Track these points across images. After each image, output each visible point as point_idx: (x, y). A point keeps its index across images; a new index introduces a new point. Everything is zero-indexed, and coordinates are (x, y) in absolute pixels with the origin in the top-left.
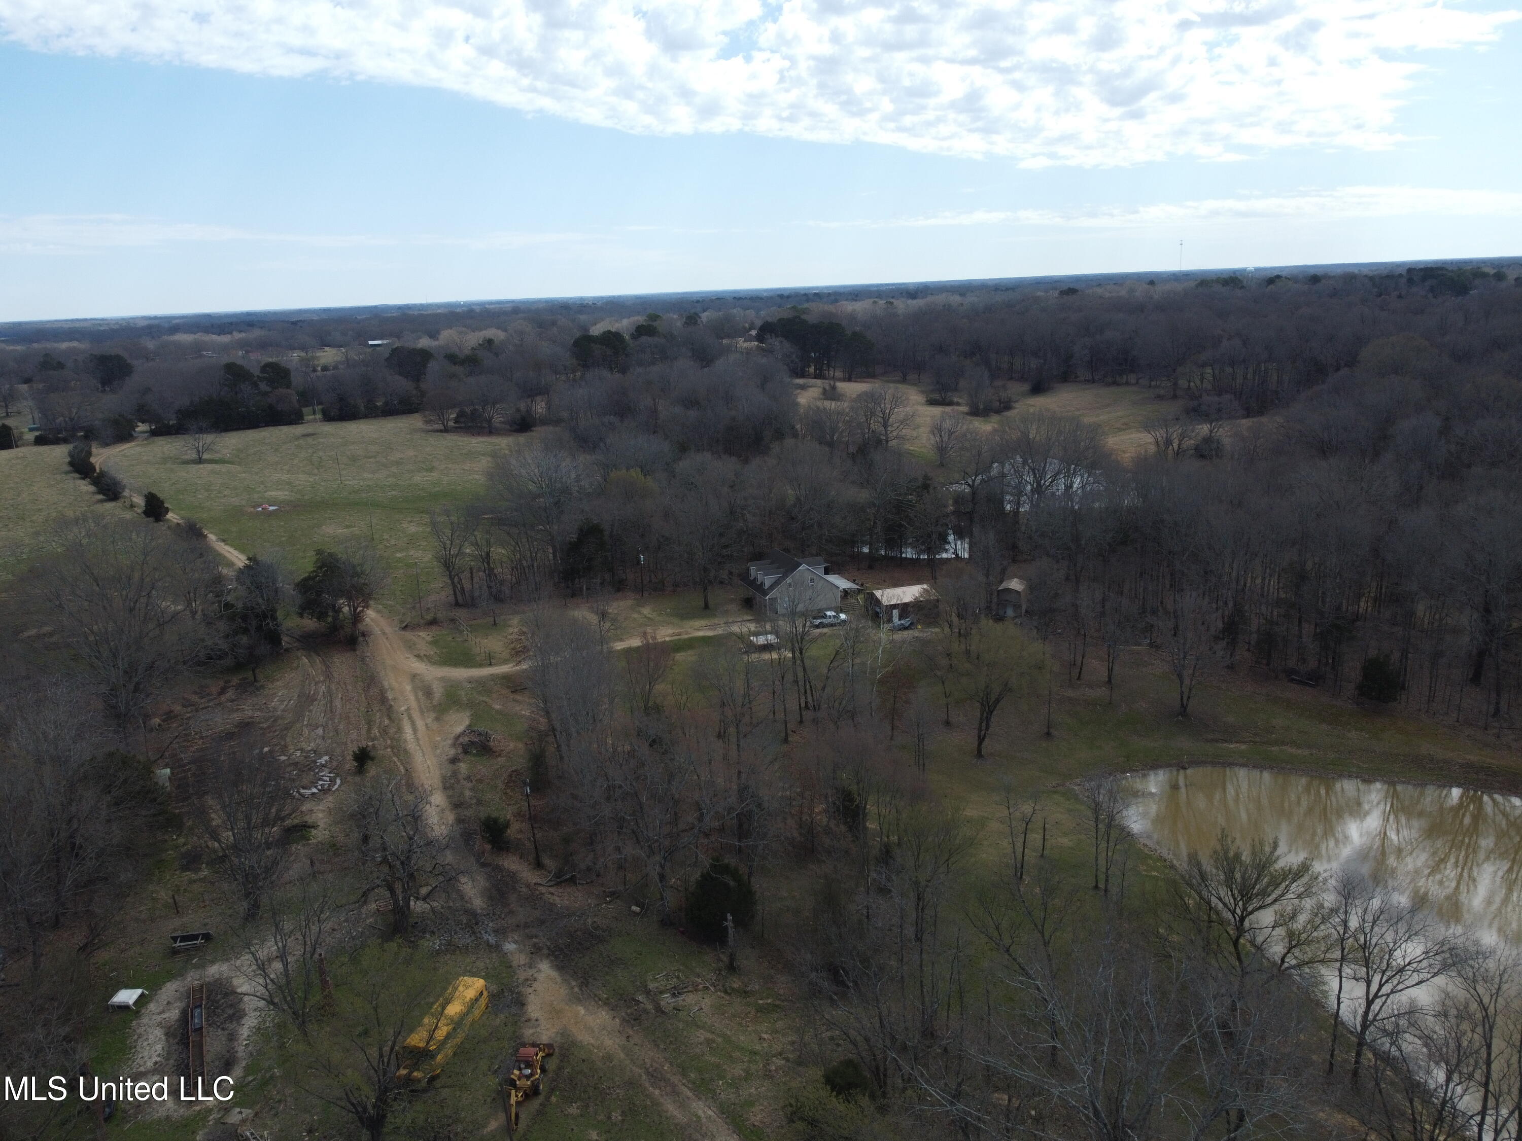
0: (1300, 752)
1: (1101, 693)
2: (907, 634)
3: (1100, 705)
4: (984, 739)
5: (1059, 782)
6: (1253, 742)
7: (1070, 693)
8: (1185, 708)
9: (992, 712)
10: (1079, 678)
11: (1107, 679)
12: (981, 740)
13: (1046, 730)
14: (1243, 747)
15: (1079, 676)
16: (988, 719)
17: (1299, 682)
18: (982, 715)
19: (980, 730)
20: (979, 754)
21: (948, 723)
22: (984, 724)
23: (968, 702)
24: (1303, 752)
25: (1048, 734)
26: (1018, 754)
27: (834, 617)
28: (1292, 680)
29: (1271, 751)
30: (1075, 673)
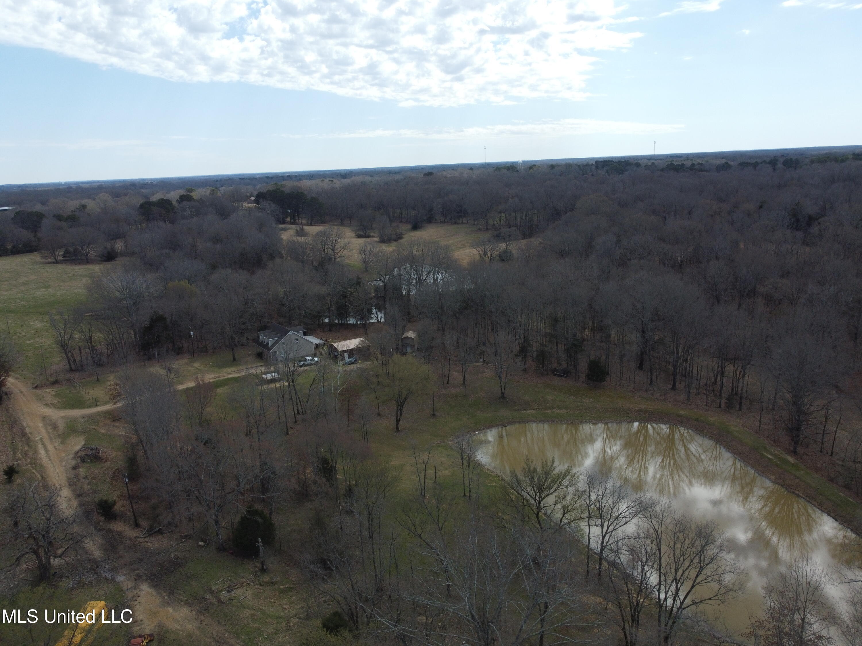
0: (561, 411)
1: (460, 390)
2: (353, 366)
3: (460, 397)
4: (399, 421)
5: (441, 440)
6: (538, 409)
7: (444, 392)
8: (503, 395)
9: (403, 406)
10: (448, 383)
11: (462, 382)
12: (398, 422)
13: (432, 413)
14: (534, 412)
15: (448, 382)
16: (401, 410)
17: (559, 375)
18: (397, 408)
19: (397, 416)
20: (397, 430)
21: (379, 414)
22: (399, 413)
23: (390, 401)
24: (563, 412)
25: (434, 415)
26: (418, 428)
27: (311, 360)
28: (555, 375)
29: (547, 413)
30: (446, 380)
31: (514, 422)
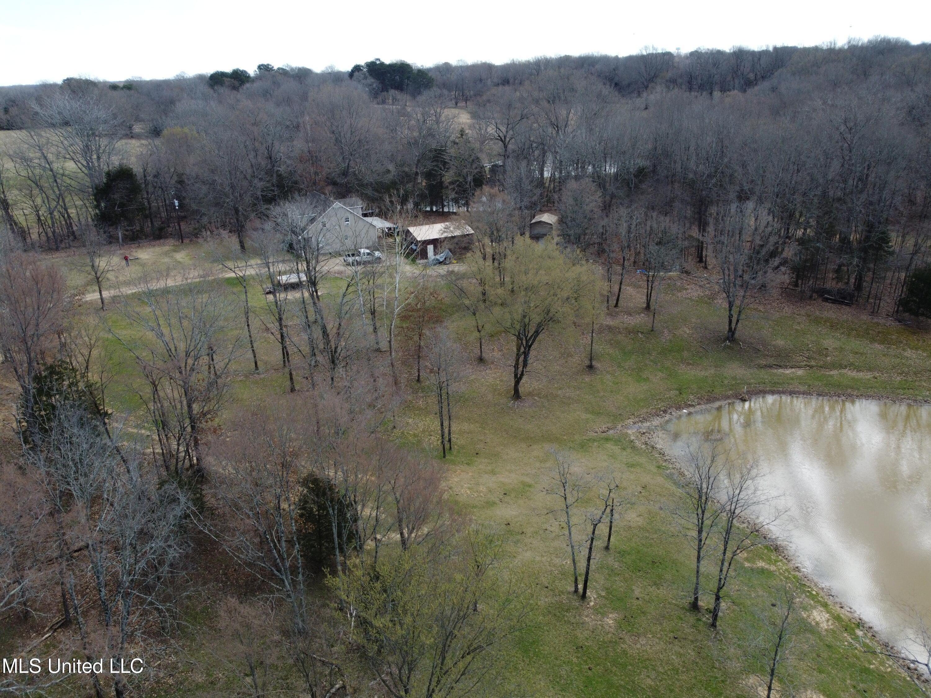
0: (861, 375)
1: (640, 320)
2: (443, 270)
3: (642, 333)
4: (521, 378)
5: (609, 425)
6: (808, 366)
7: (610, 322)
8: (733, 333)
9: (530, 346)
10: (616, 305)
11: (645, 305)
12: (518, 379)
13: (587, 363)
14: (800, 372)
15: (617, 303)
16: (526, 354)
17: (834, 302)
18: (519, 350)
19: (516, 367)
20: (517, 395)
21: (481, 360)
22: (521, 359)
23: (503, 334)
24: (866, 376)
25: (591, 367)
26: (560, 392)
27: (368, 254)
28: (826, 300)
29: (832, 376)
30: (613, 302)
31: (763, 393)
